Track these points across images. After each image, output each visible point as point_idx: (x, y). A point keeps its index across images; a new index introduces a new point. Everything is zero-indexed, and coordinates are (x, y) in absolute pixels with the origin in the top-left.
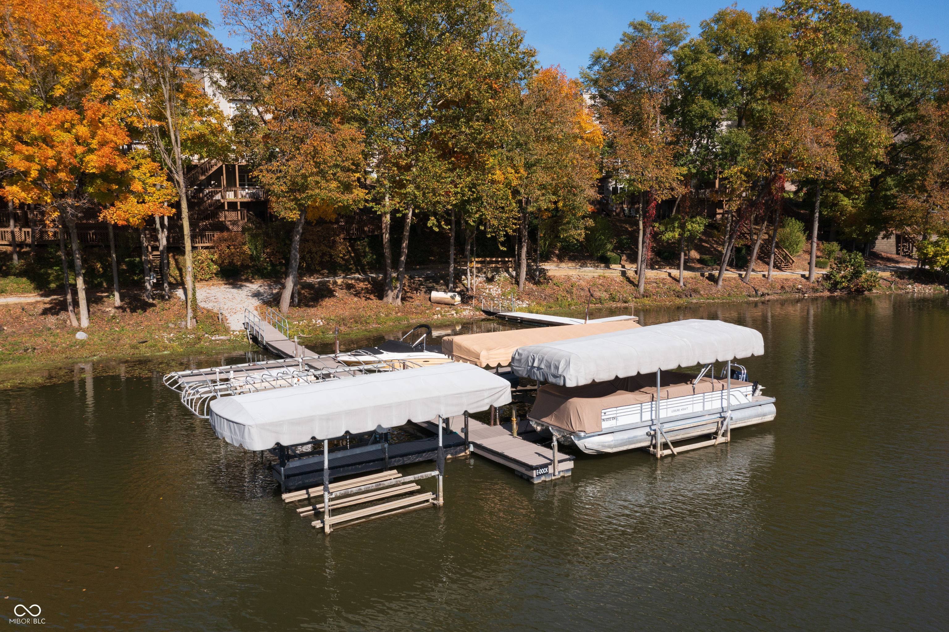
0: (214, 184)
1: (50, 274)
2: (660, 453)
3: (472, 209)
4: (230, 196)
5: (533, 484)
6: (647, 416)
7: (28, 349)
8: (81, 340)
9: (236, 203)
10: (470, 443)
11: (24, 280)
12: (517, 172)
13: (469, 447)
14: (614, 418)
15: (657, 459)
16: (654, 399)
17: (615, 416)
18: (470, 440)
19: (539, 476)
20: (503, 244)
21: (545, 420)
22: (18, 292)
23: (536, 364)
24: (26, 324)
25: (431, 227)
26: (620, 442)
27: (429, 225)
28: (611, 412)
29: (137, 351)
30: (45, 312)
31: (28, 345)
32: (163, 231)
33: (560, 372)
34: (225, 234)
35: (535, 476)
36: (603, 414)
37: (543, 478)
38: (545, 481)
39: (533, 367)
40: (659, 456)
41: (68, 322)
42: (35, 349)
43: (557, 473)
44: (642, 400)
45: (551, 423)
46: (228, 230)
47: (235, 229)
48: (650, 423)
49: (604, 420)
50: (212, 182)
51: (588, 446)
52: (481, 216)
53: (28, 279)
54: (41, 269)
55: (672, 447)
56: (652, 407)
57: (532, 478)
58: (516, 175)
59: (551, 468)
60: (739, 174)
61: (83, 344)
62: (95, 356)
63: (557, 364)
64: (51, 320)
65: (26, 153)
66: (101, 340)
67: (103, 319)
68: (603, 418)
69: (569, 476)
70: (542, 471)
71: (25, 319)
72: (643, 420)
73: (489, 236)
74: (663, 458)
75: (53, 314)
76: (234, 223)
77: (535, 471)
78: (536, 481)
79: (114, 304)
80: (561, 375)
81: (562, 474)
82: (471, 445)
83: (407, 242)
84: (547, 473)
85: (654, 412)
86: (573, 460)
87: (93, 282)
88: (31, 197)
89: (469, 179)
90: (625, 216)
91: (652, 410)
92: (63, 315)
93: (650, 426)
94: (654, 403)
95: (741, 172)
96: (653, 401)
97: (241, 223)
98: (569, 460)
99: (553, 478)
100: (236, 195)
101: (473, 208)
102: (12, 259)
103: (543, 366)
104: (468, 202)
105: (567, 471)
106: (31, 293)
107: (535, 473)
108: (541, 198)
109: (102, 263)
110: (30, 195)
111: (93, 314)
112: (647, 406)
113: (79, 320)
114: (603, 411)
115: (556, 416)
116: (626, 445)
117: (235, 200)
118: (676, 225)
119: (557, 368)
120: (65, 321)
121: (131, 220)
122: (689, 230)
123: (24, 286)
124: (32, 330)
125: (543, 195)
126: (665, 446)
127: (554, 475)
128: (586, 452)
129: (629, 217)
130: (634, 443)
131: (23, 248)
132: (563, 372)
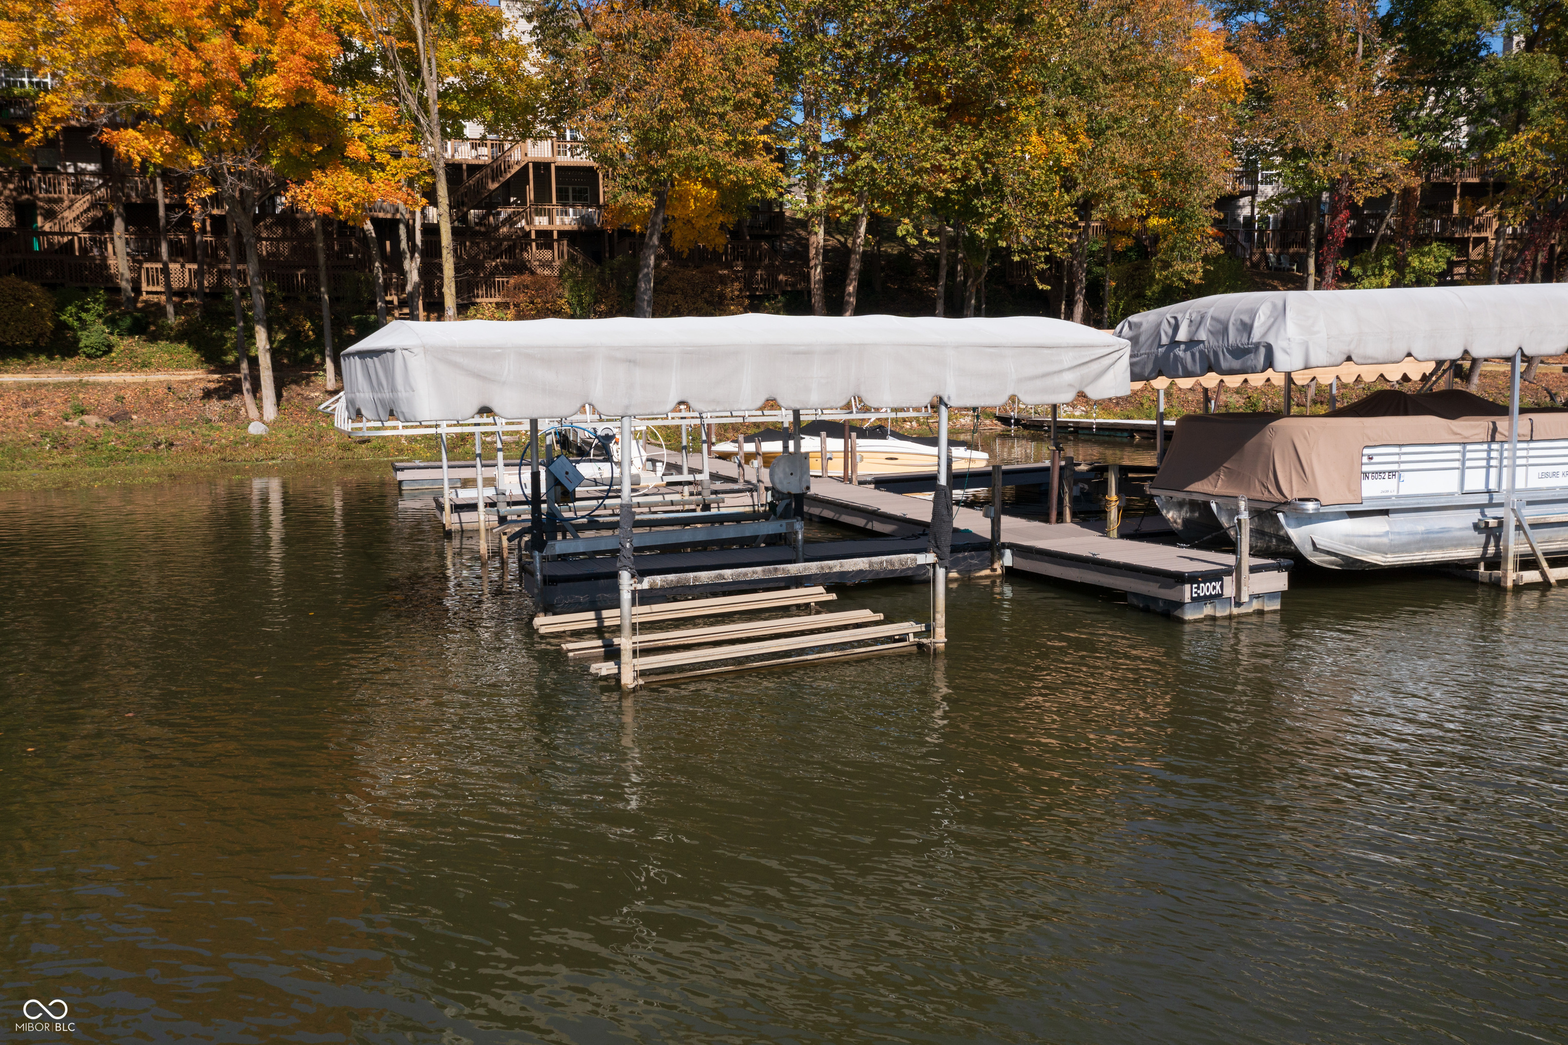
0: (515, 202)
1: (226, 340)
2: (1511, 576)
3: (984, 206)
4: (541, 222)
5: (1182, 621)
6: (1475, 481)
7: (159, 444)
8: (254, 437)
9: (551, 232)
10: (1005, 546)
11: (183, 347)
12: (1073, 139)
13: (1001, 556)
14: (1392, 473)
15: (1505, 589)
16: (1498, 437)
17: (1394, 467)
18: (1003, 539)
19: (1198, 600)
20: (1042, 276)
21: (1201, 487)
22: (170, 366)
23: (1182, 336)
24: (171, 412)
25: (904, 237)
26: (1404, 539)
27: (900, 233)
28: (1384, 457)
29: (348, 454)
30: (208, 394)
31: (162, 438)
32: (412, 257)
33: (1256, 336)
34: (527, 278)
35: (1187, 599)
36: (1365, 460)
37: (1208, 610)
38: (1213, 618)
39: (1174, 343)
40: (1510, 584)
41: (243, 412)
42: (172, 445)
43: (1245, 598)
44: (1466, 433)
45: (1216, 491)
46: (533, 273)
47: (547, 272)
48: (1484, 499)
49: (1366, 475)
50: (512, 200)
51: (1322, 543)
52: (999, 220)
53: (189, 345)
54: (212, 331)
55: (1545, 564)
56: (1489, 459)
57: (1180, 605)
58: (1071, 146)
59: (1229, 583)
60: (1529, 148)
61: (257, 442)
62: (273, 459)
63: (1246, 319)
64: (215, 407)
65: (150, 57)
66: (290, 436)
67: (302, 410)
68: (1365, 468)
69: (1275, 612)
70: (1206, 589)
71: (171, 405)
72: (1467, 488)
73: (1016, 258)
74: (1519, 589)
75: (220, 398)
76: (545, 264)
77: (1187, 587)
78: (1190, 615)
79: (324, 386)
80: (1257, 346)
81: (1256, 605)
82: (1008, 553)
83: (855, 283)
84: (1219, 596)
85: (1493, 472)
86: (1287, 568)
87: (296, 354)
88: (161, 150)
89: (979, 144)
90: (1269, 268)
91: (1488, 467)
92: (236, 401)
93: (1481, 507)
94: (1495, 446)
95: (1535, 142)
96: (1493, 440)
97: (557, 263)
98: (1279, 568)
99: (1235, 611)
100: (551, 222)
101: (984, 203)
102: (164, 314)
103: (1202, 335)
104: (976, 191)
105: (1271, 595)
106: (191, 369)
107: (1188, 592)
108: (1119, 194)
109: (313, 324)
110: (158, 147)
111: (288, 400)
112: (1477, 453)
113: (260, 408)
114: (1366, 451)
115: (1230, 473)
116: (1420, 549)
117: (550, 228)
118: (1386, 263)
119: (1247, 328)
120: (237, 410)
121: (341, 204)
122: (1414, 271)
123: (180, 357)
124: (179, 422)
125: (1123, 188)
126: (1527, 563)
127: (1238, 604)
128: (1316, 559)
129: (1276, 269)
130: (1441, 547)
131: (186, 298)
132: (1265, 334)
